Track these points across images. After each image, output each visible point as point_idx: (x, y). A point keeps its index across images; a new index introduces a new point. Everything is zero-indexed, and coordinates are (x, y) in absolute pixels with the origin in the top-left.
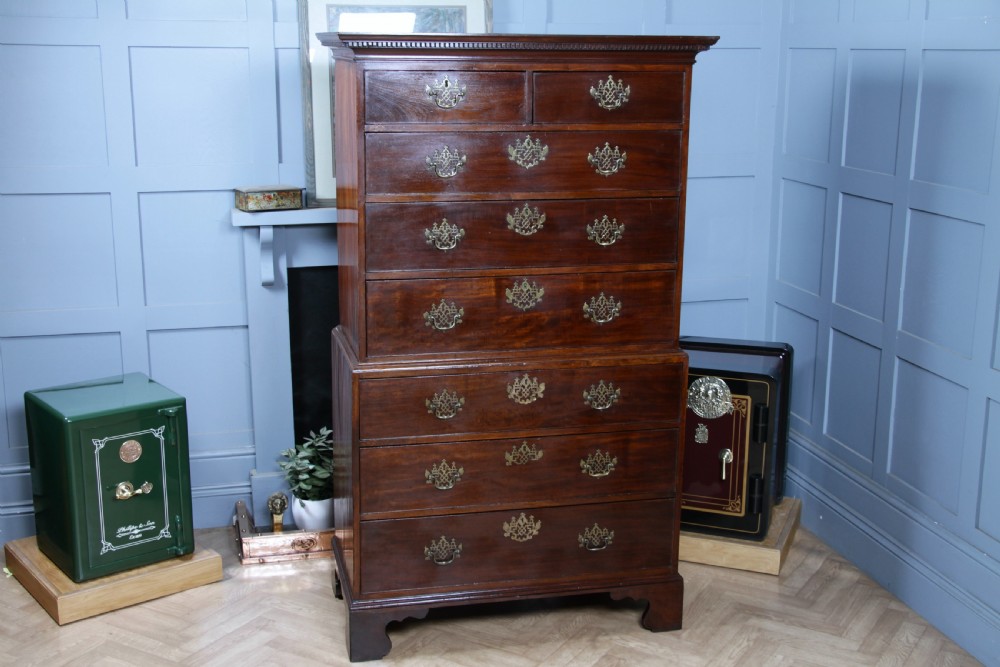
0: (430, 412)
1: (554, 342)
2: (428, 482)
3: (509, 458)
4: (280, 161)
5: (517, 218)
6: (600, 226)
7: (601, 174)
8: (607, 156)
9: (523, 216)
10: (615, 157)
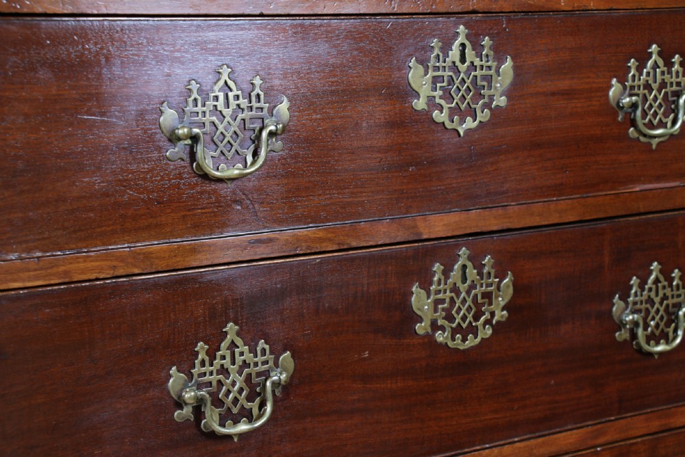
5: (441, 296)
6: (644, 298)
7: (642, 139)
8: (656, 86)
9: (455, 290)
10: (675, 88)
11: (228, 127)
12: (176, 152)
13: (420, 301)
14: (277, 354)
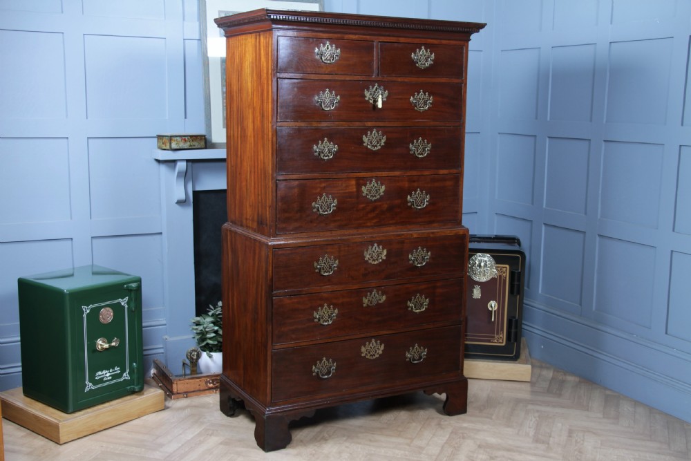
0: (317, 271)
1: (391, 222)
2: (316, 320)
3: (365, 301)
4: (186, 118)
5: (369, 138)
6: (417, 145)
7: (418, 110)
8: (421, 99)
9: (373, 138)
10: (426, 99)
11: (328, 101)
12: (318, 104)
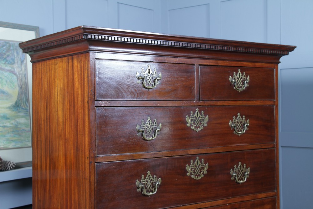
5: (193, 167)
6: (238, 170)
7: (237, 134)
8: (239, 122)
9: (196, 166)
10: (244, 123)
11: (149, 129)
12: (139, 134)
13: (188, 168)
14: (158, 178)
